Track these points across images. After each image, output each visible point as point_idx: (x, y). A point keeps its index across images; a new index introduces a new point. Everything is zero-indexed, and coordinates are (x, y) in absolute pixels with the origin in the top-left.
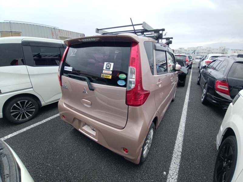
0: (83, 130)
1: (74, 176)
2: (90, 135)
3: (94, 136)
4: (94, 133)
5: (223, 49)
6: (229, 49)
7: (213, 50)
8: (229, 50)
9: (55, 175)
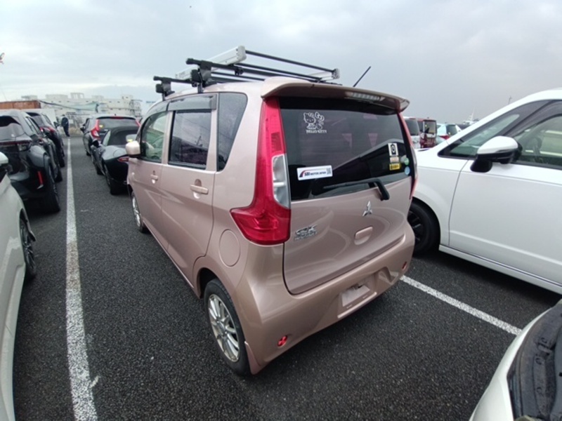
0: (345, 309)
1: (406, 373)
2: (364, 299)
3: (368, 294)
4: (364, 290)
5: (129, 100)
6: (141, 101)
7: (110, 102)
8: (141, 103)
9: (409, 411)
